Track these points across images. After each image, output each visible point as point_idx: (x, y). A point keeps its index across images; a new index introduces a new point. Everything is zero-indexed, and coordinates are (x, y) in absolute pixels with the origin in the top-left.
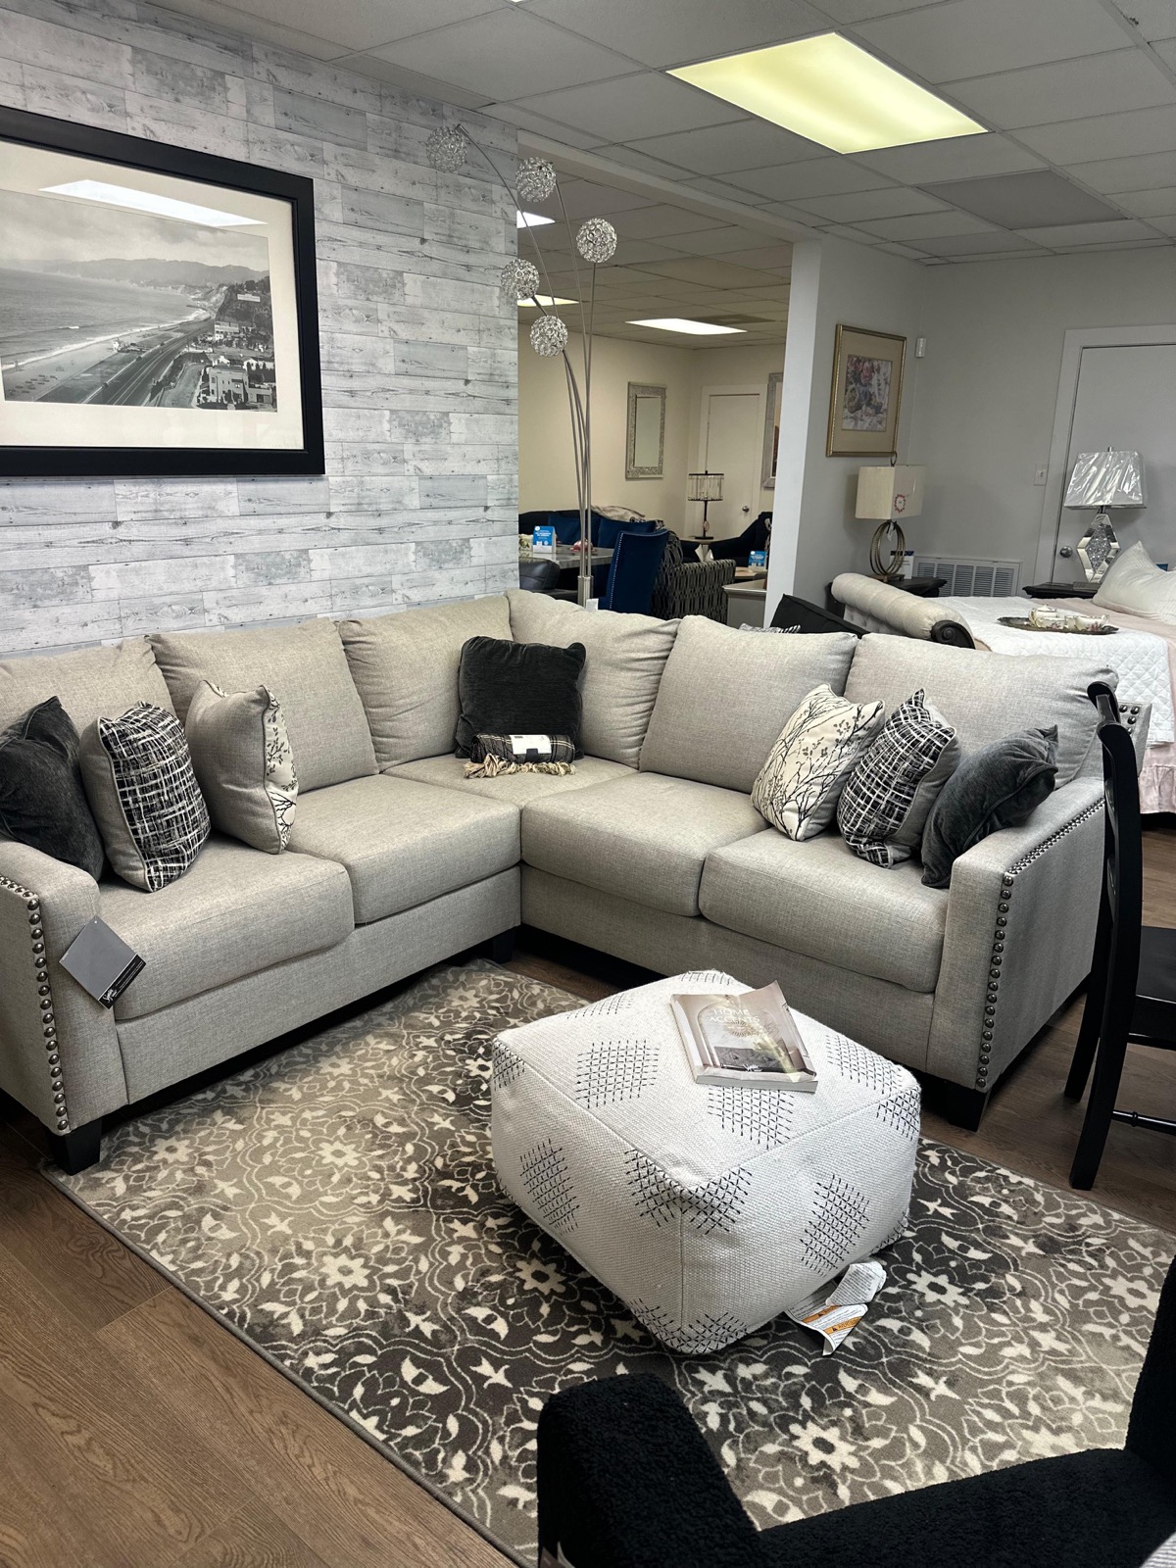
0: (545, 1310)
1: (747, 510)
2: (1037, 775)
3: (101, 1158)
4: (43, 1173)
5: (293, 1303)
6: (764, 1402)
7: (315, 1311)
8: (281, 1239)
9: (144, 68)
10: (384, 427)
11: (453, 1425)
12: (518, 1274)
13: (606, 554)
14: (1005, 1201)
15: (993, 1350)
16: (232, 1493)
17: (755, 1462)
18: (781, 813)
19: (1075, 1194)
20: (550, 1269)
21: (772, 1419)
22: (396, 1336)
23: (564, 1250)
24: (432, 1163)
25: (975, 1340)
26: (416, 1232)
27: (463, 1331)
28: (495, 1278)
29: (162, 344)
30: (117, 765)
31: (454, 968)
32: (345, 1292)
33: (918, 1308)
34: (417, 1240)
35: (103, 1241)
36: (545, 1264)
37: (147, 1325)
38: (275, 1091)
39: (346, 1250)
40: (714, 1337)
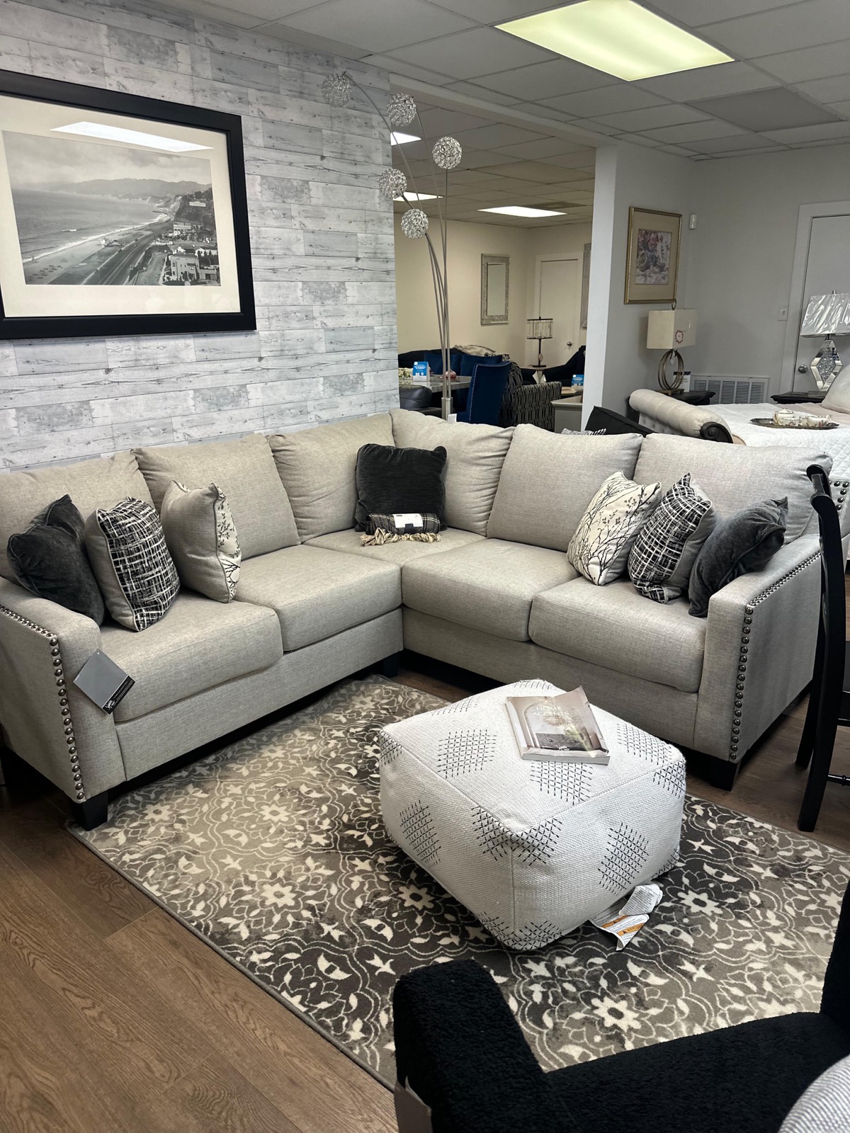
0: (419, 920)
1: (570, 345)
2: (771, 534)
3: (109, 818)
4: (68, 829)
5: (242, 918)
6: (574, 983)
7: (258, 923)
8: (234, 873)
9: (116, 40)
10: (298, 294)
11: (353, 1001)
12: (400, 896)
13: (465, 380)
14: (750, 840)
15: (739, 946)
16: (199, 1049)
17: (567, 1025)
18: (587, 565)
19: (801, 834)
20: (423, 892)
21: (579, 995)
22: (314, 940)
23: (433, 879)
24: (341, 818)
25: (725, 939)
26: (328, 867)
27: (361, 936)
28: (384, 899)
29: (136, 240)
30: (111, 542)
31: (356, 682)
32: (278, 910)
33: (686, 917)
34: (330, 873)
35: (110, 877)
36: (419, 888)
37: (141, 934)
38: (229, 770)
39: (279, 880)
40: (538, 938)
